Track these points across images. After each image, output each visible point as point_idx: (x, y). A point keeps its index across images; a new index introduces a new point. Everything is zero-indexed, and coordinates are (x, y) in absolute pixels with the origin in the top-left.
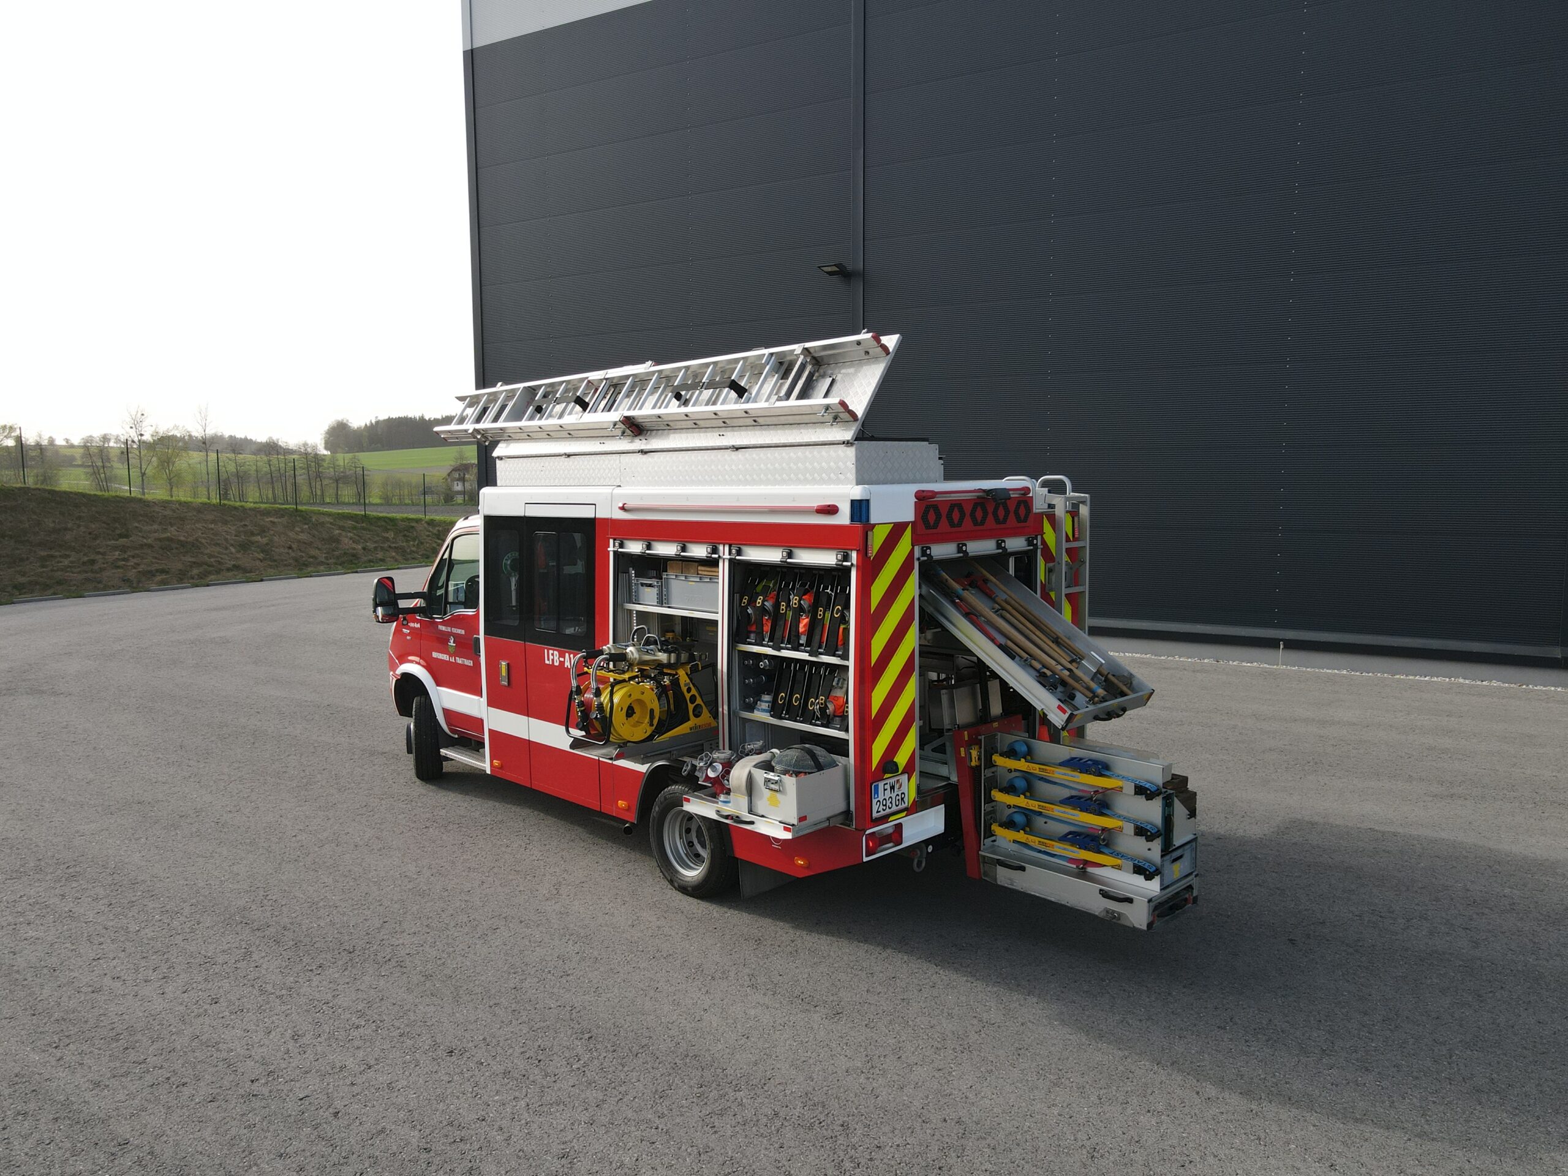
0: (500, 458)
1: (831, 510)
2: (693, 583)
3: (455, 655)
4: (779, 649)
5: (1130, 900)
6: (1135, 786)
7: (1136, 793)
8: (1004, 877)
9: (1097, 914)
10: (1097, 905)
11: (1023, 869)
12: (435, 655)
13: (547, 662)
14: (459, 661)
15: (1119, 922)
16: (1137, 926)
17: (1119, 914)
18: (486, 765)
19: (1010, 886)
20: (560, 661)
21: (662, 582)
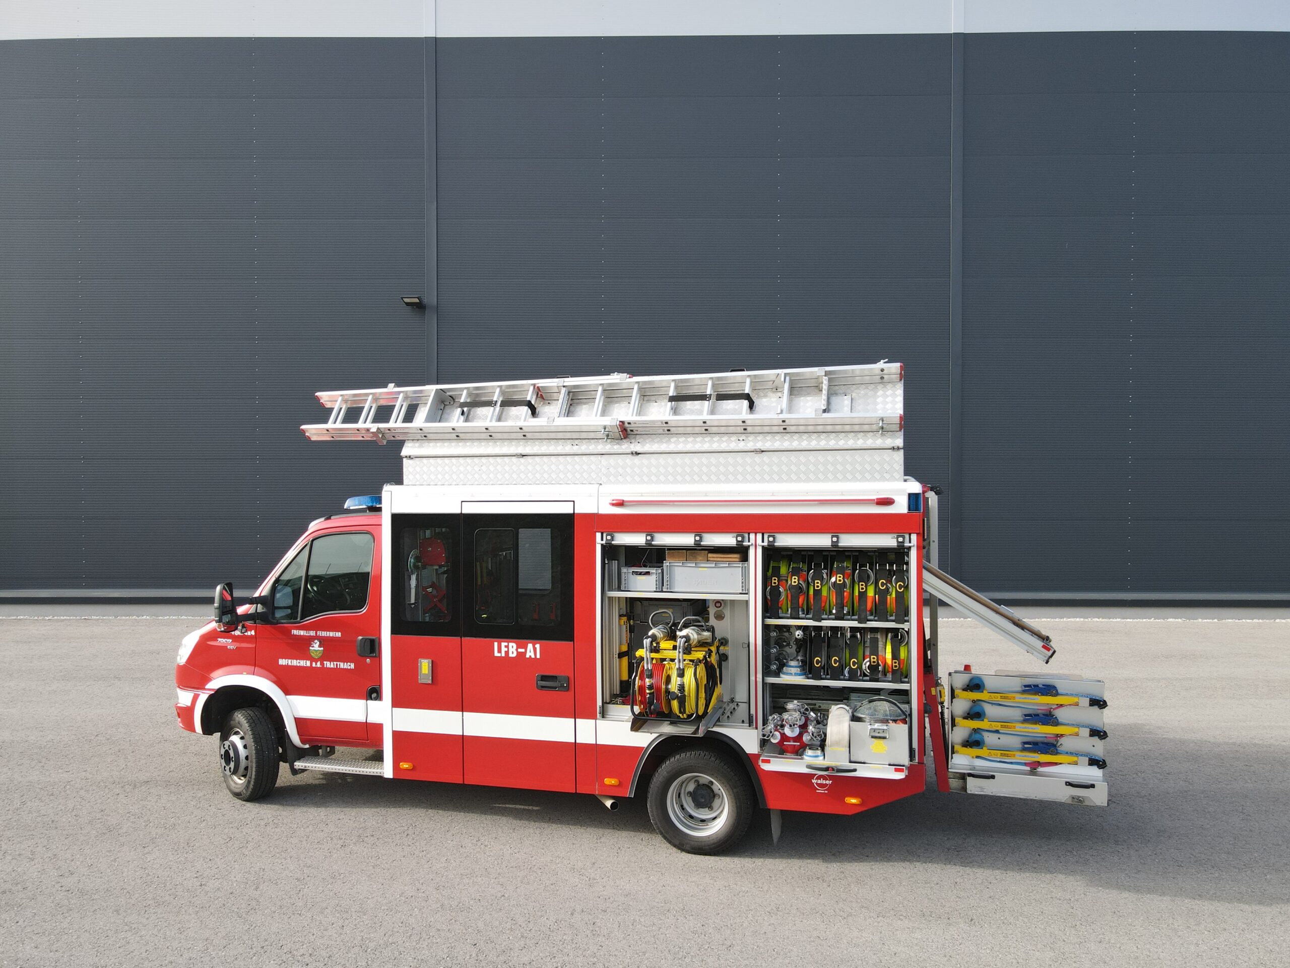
0: (410, 457)
1: (888, 502)
2: (706, 569)
3: (322, 659)
4: (820, 620)
5: (1093, 786)
6: (1090, 701)
7: (1091, 705)
8: (974, 786)
9: (1063, 801)
10: (1064, 795)
11: (993, 777)
12: (282, 662)
13: (497, 654)
14: (329, 665)
15: (1084, 804)
16: (1098, 804)
17: (1082, 797)
18: (387, 770)
19: (982, 793)
20: (518, 653)
21: (662, 570)
